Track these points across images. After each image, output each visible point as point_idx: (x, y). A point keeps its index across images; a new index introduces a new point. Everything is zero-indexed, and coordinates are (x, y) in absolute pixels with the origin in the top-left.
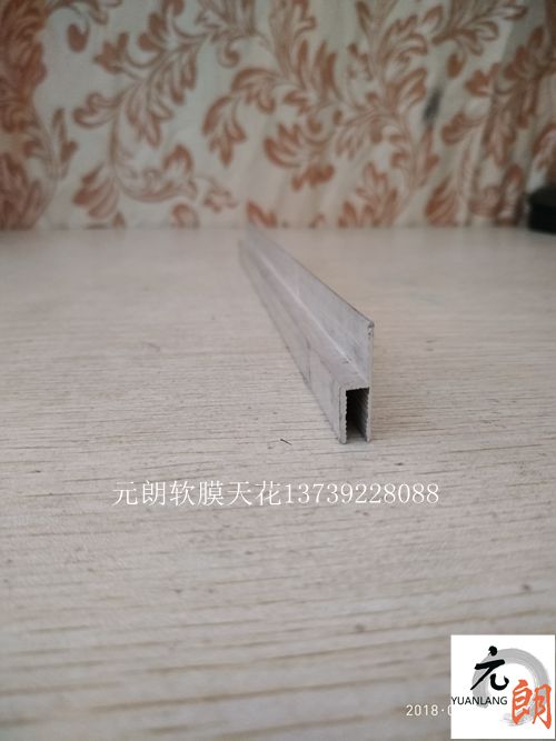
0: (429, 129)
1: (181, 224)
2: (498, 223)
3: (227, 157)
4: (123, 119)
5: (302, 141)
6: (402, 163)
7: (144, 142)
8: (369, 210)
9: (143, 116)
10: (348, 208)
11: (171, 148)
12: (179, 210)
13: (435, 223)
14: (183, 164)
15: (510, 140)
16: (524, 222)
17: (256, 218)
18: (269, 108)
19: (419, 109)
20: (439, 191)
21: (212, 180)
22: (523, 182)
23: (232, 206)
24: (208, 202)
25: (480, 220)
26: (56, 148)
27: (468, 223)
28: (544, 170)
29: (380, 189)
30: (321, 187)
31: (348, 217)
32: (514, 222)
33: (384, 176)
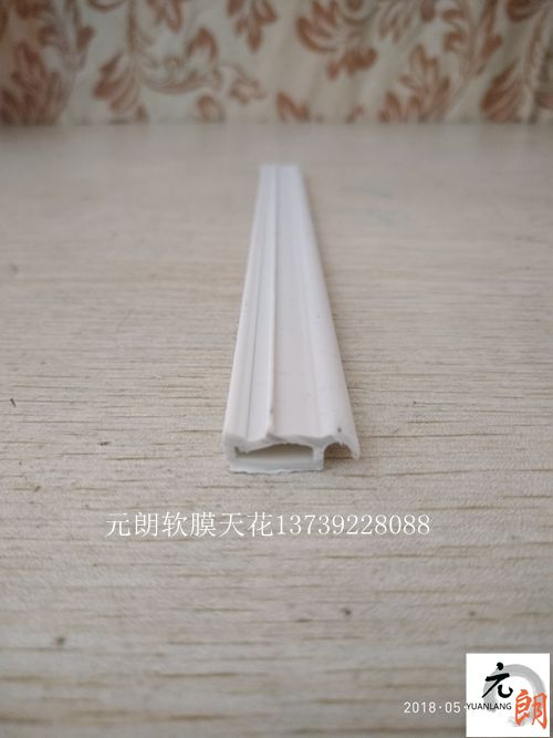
0: (492, 3)
3: (255, 42)
5: (339, 20)
6: (457, 45)
7: (164, 25)
8: (416, 102)
10: (392, 99)
11: (193, 33)
12: (204, 102)
13: (491, 118)
14: (207, 50)
17: (287, 112)
20: (499, 80)
21: (238, 69)
23: (260, 97)
24: (234, 93)
25: (548, 115)
26: (71, 36)
29: (430, 78)
30: (360, 74)
31: (391, 110)
33: (434, 62)
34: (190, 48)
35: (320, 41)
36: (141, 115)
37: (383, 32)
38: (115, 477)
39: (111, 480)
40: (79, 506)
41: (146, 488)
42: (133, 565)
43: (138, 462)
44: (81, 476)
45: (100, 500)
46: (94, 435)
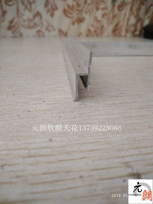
0: (114, 6)
1: (39, 36)
2: (134, 36)
3: (52, 15)
4: (20, 3)
5: (75, 10)
6: (105, 17)
7: (27, 10)
8: (95, 31)
9: (26, 2)
10: (89, 31)
11: (35, 13)
12: (38, 31)
13: (115, 36)
14: (39, 18)
15: (139, 9)
16: (142, 36)
17: (62, 34)
20: (116, 26)
21: (48, 23)
22: (142, 23)
23: (54, 30)
24: (47, 29)
25: (129, 35)
27: (125, 36)
28: (149, 19)
29: (99, 25)
30: (81, 24)
32: (139, 36)
33: (100, 21)
34: (34, 17)
35: (70, 15)
36: (21, 35)
37: (86, 13)
39: (49, 108)
40: (43, 114)
43: (55, 104)
45: (48, 112)
46: (40, 100)
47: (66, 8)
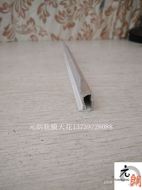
0: (101, 12)
1: (33, 40)
2: (121, 38)
3: (45, 21)
4: (14, 10)
5: (66, 16)
6: (94, 21)
7: (21, 17)
8: (85, 35)
9: (20, 9)
10: (79, 35)
11: (29, 19)
12: (32, 36)
13: (103, 39)
14: (32, 23)
15: (124, 14)
16: (128, 38)
17: (54, 38)
18: (56, 6)
19: (98, 5)
20: (104, 30)
21: (41, 28)
22: (128, 27)
23: (47, 35)
24: (40, 34)
25: (116, 37)
27: (112, 39)
28: (134, 23)
29: (88, 29)
30: (71, 29)
31: (79, 37)
32: (125, 38)
33: (89, 26)
34: (28, 23)
36: (16, 40)
37: (76, 19)
38: (48, 149)
39: (48, 150)
40: (43, 159)
41: (57, 152)
42: (62, 173)
43: (52, 145)
44: (40, 150)
45: (47, 156)
46: (39, 138)
47: (58, 14)
